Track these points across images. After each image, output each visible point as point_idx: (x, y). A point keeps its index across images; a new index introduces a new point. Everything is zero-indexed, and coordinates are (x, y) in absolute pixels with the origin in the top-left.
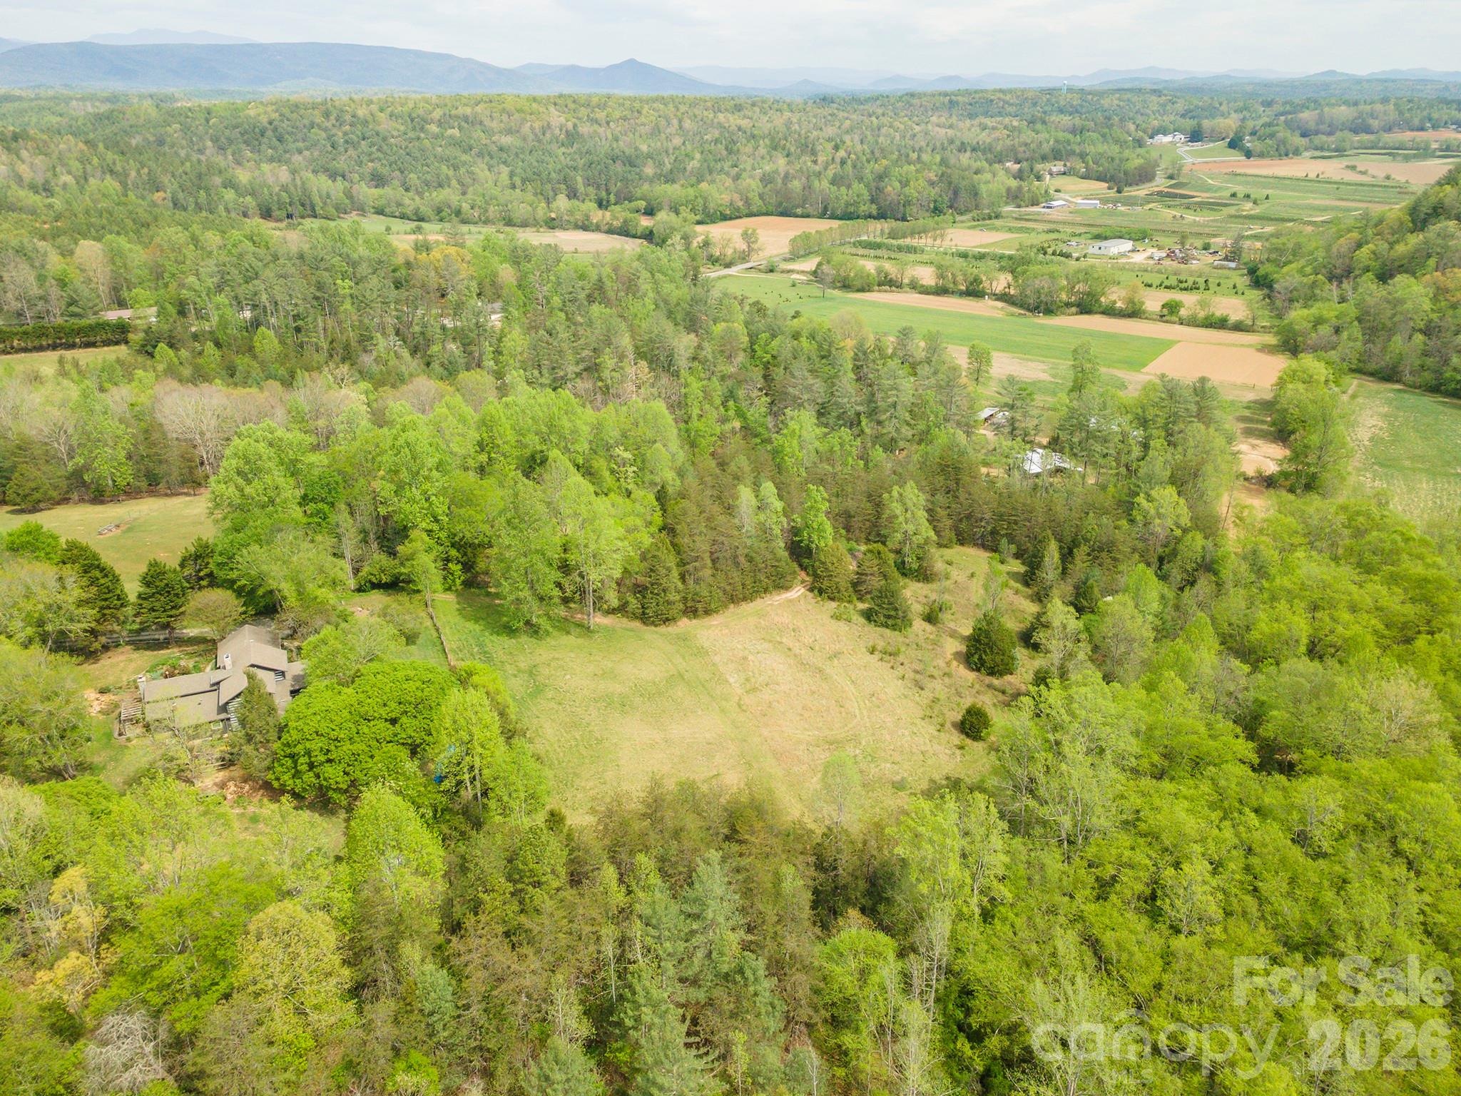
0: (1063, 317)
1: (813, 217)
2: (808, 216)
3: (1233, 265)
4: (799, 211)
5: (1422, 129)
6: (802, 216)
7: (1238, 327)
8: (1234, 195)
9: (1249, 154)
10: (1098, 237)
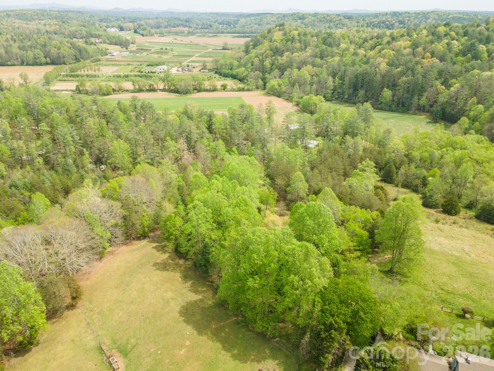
0: (193, 94)
1: (18, 65)
2: (15, 65)
3: (207, 71)
4: (9, 63)
5: (175, 27)
6: (11, 65)
7: (248, 90)
8: (162, 49)
9: (143, 35)
10: (148, 65)
